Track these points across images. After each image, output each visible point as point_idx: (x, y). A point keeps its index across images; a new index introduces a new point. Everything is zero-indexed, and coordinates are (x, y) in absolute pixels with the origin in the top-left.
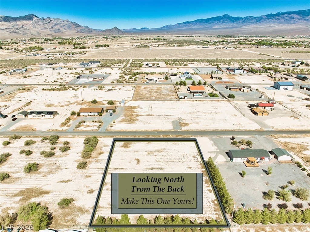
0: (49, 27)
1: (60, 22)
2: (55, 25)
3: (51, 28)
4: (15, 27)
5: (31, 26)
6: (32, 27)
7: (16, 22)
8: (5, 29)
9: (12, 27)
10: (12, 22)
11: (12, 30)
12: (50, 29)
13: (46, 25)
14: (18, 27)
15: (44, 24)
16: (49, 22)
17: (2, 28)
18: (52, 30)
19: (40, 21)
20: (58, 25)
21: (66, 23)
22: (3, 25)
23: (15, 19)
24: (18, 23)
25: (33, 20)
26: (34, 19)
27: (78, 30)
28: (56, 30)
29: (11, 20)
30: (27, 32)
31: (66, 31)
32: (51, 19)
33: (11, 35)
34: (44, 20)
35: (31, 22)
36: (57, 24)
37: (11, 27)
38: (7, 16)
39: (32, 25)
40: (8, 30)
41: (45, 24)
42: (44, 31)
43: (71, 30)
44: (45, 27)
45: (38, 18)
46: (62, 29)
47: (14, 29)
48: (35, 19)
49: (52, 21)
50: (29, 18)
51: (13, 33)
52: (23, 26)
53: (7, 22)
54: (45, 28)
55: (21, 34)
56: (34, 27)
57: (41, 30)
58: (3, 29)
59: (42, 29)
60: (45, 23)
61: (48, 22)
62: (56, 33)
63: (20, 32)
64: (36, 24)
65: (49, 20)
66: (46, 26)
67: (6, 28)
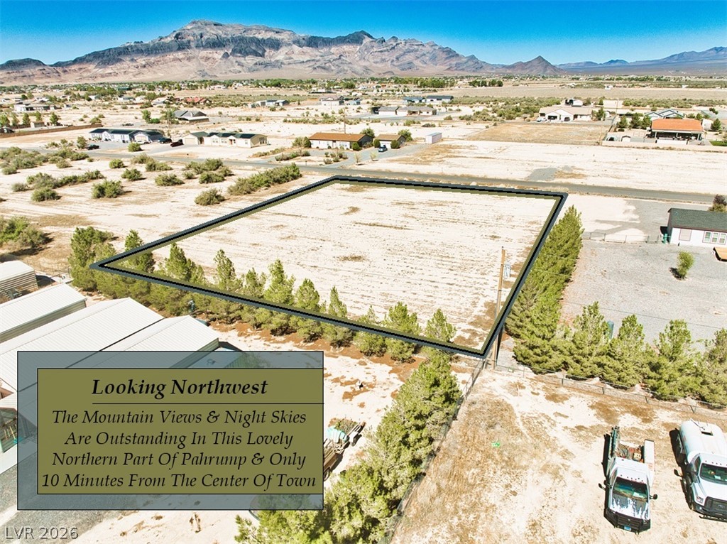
0: (392, 58)
1: (416, 47)
2: (405, 53)
3: (395, 59)
4: (326, 57)
5: (356, 55)
6: (358, 59)
7: (330, 49)
8: (307, 61)
9: (321, 58)
10: (322, 49)
11: (318, 64)
12: (393, 61)
13: (386, 53)
14: (330, 57)
15: (381, 52)
16: (393, 48)
17: (302, 60)
18: (397, 64)
19: (375, 44)
20: (411, 54)
21: (428, 48)
22: (304, 53)
23: (328, 42)
24: (334, 49)
25: (362, 43)
26: (364, 42)
27: (450, 64)
28: (404, 64)
29: (320, 45)
30: (346, 68)
31: (425, 66)
32: (399, 42)
33: (314, 73)
34: (384, 43)
35: (359, 47)
36: (409, 52)
37: (318, 58)
38: (315, 35)
39: (358, 53)
40: (312, 63)
41: (385, 51)
42: (380, 65)
43: (436, 65)
44: (383, 57)
45: (371, 40)
46: (417, 63)
47: (322, 61)
48: (367, 40)
49: (400, 45)
50: (356, 39)
51: (320, 69)
52: (341, 55)
53: (312, 47)
54: (383, 60)
55: (334, 72)
56: (362, 58)
57: (375, 65)
58: (303, 62)
59: (376, 63)
60: (385, 49)
61: (391, 47)
62: (403, 70)
63: (333, 68)
64: (366, 53)
65: (395, 44)
66: (386, 56)
67: (309, 61)
